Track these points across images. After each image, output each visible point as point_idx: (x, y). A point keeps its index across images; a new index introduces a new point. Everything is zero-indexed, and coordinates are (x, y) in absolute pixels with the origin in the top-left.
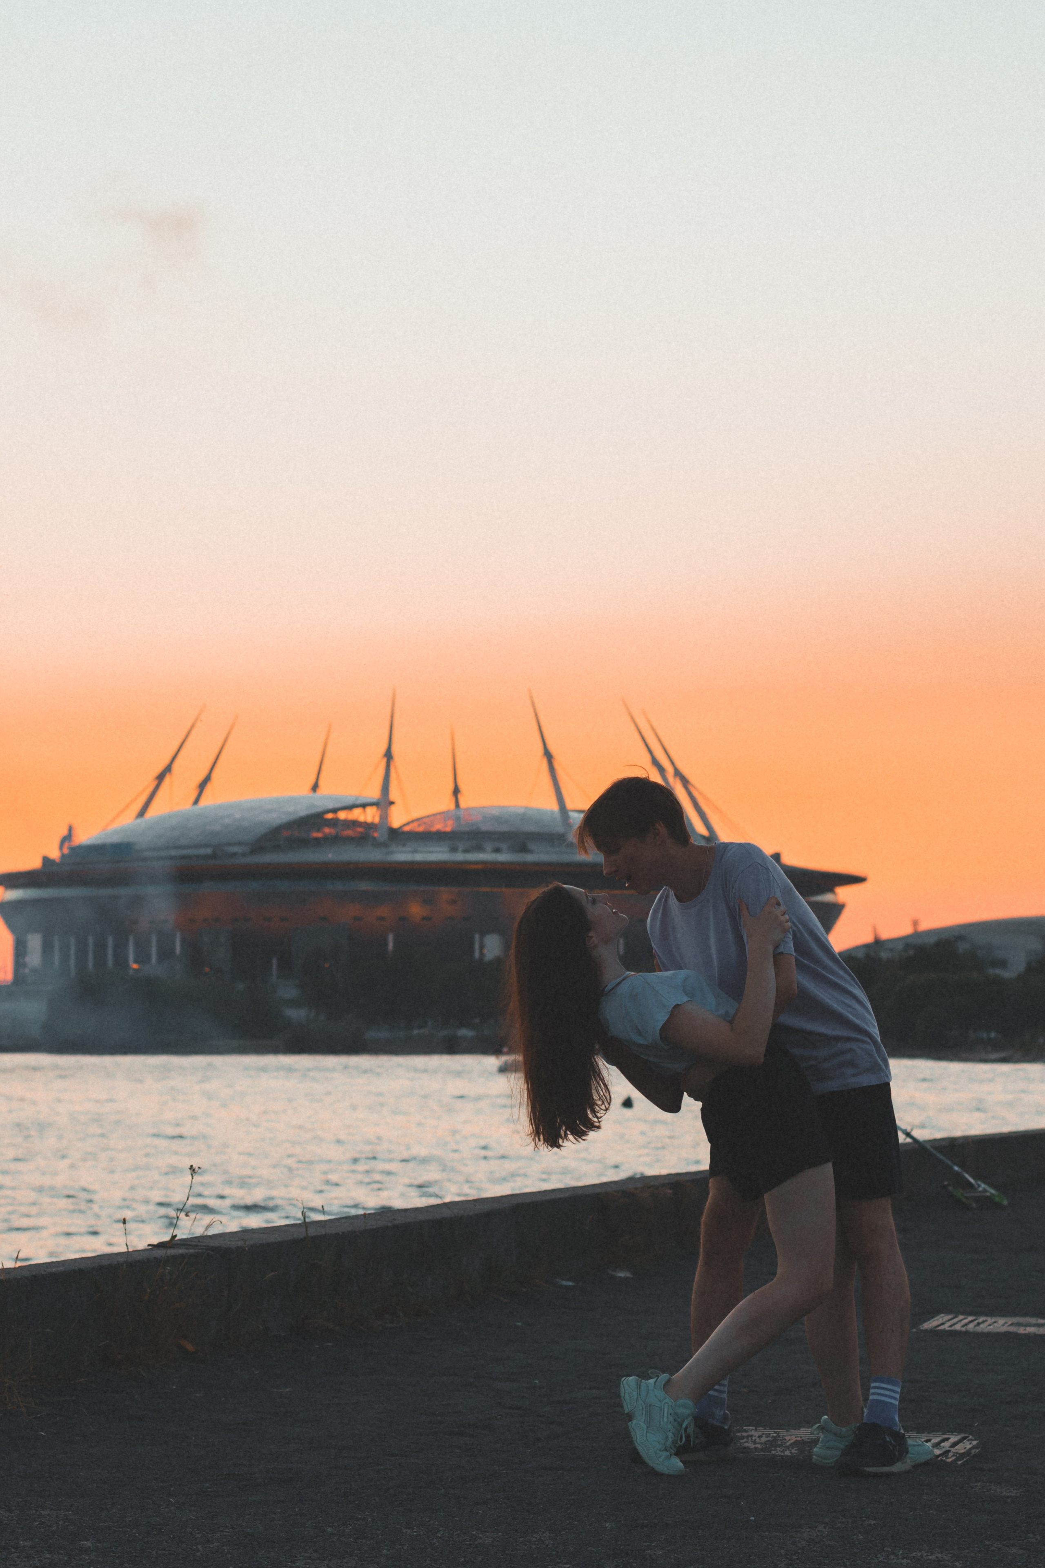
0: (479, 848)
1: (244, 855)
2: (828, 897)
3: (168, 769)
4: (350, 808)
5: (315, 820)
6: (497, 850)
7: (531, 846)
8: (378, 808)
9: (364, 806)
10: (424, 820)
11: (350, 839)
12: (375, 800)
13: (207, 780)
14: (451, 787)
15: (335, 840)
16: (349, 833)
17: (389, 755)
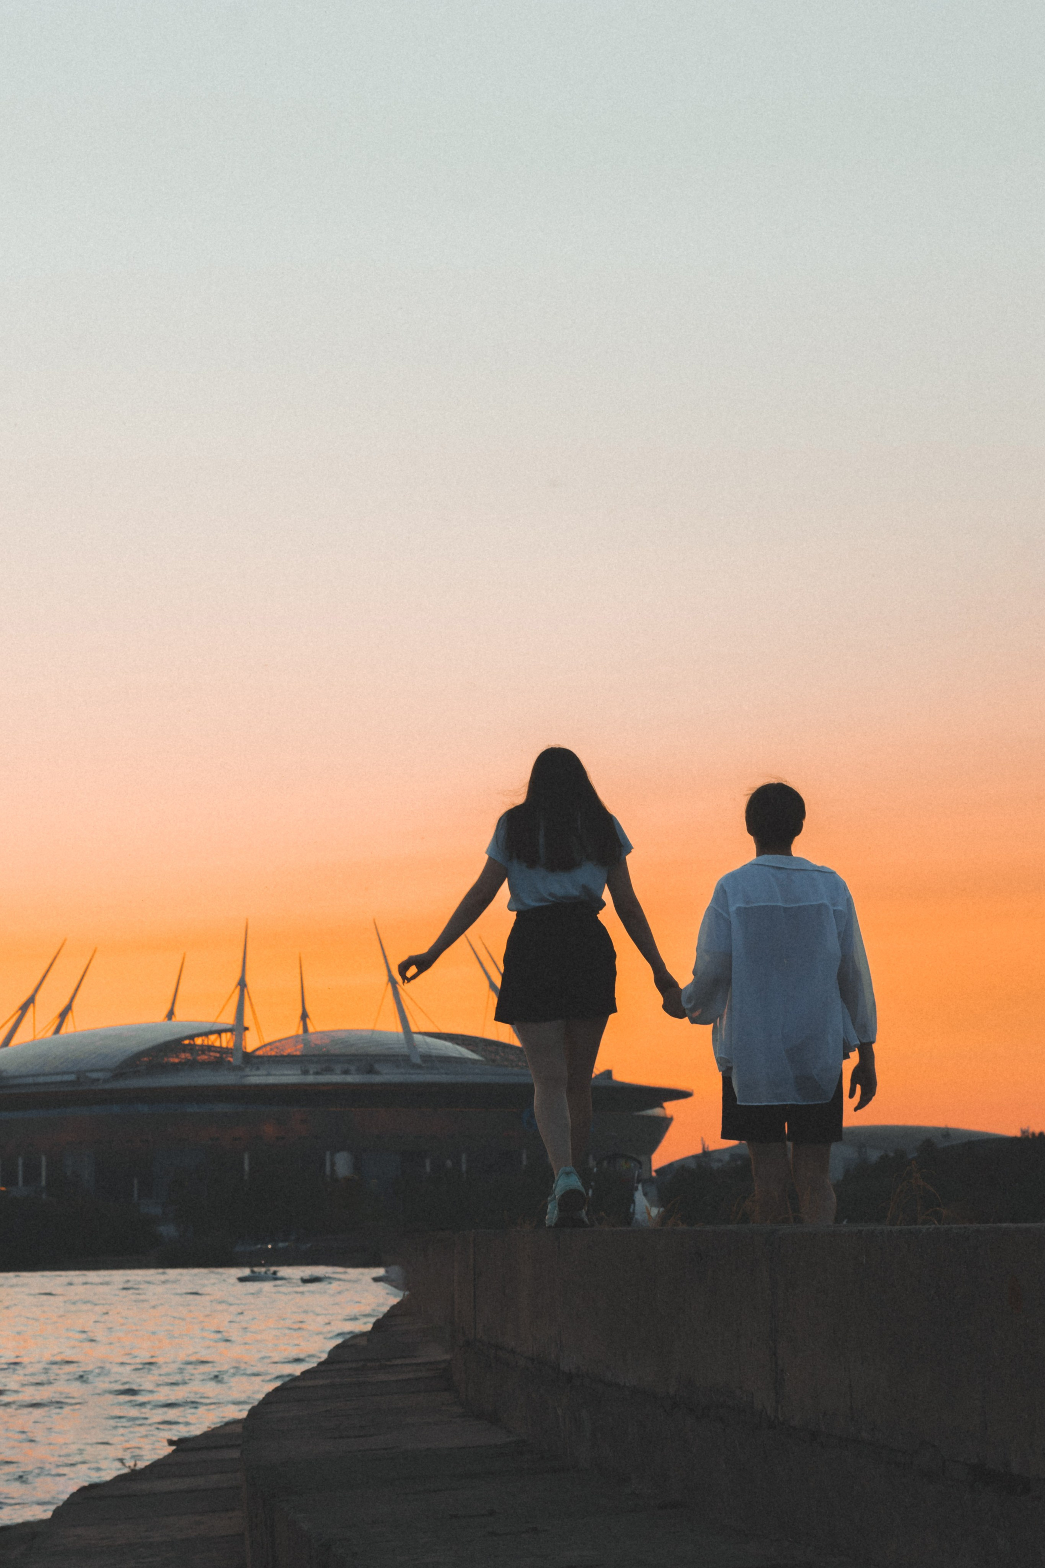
0: (329, 1070)
1: (105, 1081)
2: (657, 1112)
3: (31, 1000)
4: (207, 1034)
5: (174, 1045)
6: (346, 1072)
7: (377, 1067)
8: (232, 1034)
9: (219, 1032)
10: (278, 1044)
11: (204, 1065)
12: (229, 1027)
13: (68, 1009)
14: (299, 1012)
15: (192, 1065)
16: (204, 1057)
17: (242, 984)
